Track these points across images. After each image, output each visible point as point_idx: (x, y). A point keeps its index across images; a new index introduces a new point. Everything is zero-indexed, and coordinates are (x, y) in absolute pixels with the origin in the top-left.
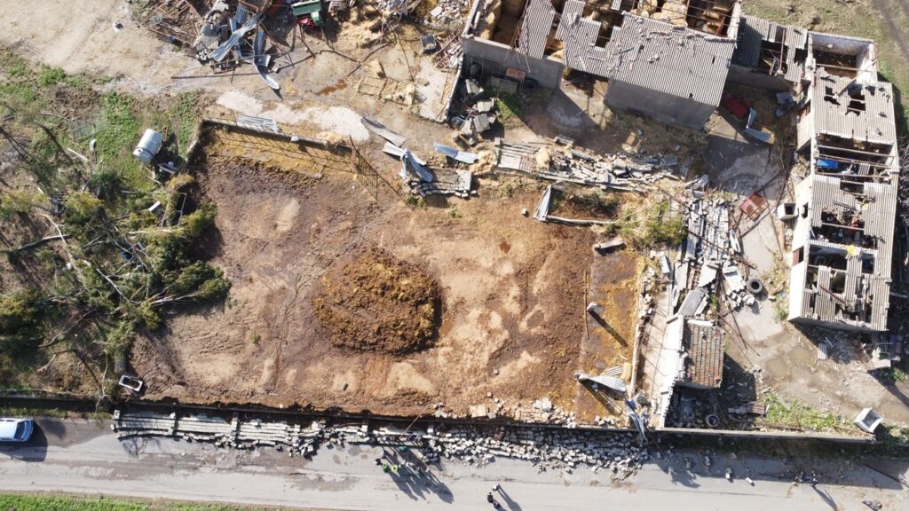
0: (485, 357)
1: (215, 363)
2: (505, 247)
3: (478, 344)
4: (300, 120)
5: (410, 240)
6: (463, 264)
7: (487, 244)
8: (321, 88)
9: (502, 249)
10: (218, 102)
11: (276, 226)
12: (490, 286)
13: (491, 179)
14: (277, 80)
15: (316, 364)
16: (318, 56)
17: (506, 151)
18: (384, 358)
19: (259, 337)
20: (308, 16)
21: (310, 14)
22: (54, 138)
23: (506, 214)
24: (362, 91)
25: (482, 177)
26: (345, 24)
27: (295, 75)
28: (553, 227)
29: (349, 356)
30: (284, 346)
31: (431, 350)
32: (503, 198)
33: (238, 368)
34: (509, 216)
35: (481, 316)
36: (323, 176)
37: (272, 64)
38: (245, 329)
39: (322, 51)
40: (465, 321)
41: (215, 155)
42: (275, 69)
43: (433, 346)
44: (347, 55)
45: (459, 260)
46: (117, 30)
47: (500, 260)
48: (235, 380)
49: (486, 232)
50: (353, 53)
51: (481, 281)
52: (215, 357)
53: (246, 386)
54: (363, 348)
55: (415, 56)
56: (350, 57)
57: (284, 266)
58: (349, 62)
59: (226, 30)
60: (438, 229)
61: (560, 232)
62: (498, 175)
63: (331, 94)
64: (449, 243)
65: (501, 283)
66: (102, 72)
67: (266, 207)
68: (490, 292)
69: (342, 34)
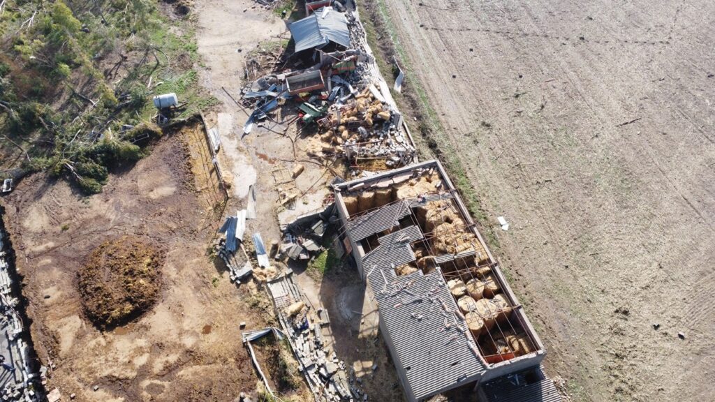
0: (106, 373)
1: (40, 217)
2: (207, 330)
3: (116, 360)
4: (231, 156)
5: (179, 268)
6: (178, 312)
7: (202, 317)
8: (262, 152)
9: (204, 328)
10: (219, 114)
11: (152, 191)
12: (169, 338)
13: (257, 287)
14: (253, 129)
15: (60, 270)
16: (285, 137)
17: (286, 283)
18: (79, 306)
19: (68, 229)
20: (304, 114)
21: (306, 113)
22: (155, 68)
23: (234, 314)
24: (275, 174)
25: (255, 280)
27: (262, 135)
28: (243, 353)
29: (73, 285)
30: (67, 245)
31: (99, 332)
32: (246, 304)
33: (40, 231)
34: (233, 316)
35: (141, 347)
36: (199, 192)
37: (263, 120)
38: (70, 218)
39: (289, 137)
40: (133, 340)
41: (182, 134)
42: (260, 124)
43: (102, 331)
44: (296, 150)
45: (180, 306)
46: (237, 51)
47: (194, 334)
48: (30, 235)
49: (212, 309)
50: (300, 152)
51: (170, 330)
52: (44, 214)
53: (28, 242)
54: (82, 289)
55: (323, 184)
56: (296, 153)
57: (125, 212)
58: (292, 155)
59: (267, 88)
60: (198, 278)
61: (242, 360)
62: (263, 289)
63: (262, 160)
64: (191, 292)
65: (174, 345)
66: (207, 61)
67: (163, 178)
68: (163, 341)
69: (309, 138)
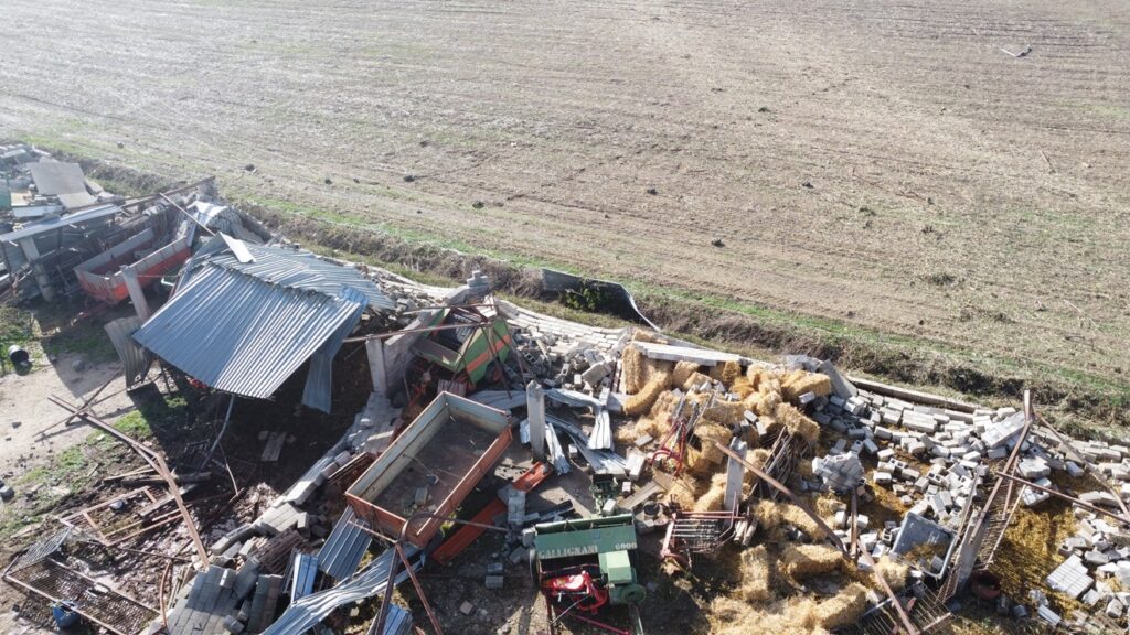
20: (590, 563)
21: (594, 558)
26: (720, 604)
59: (273, 593)
